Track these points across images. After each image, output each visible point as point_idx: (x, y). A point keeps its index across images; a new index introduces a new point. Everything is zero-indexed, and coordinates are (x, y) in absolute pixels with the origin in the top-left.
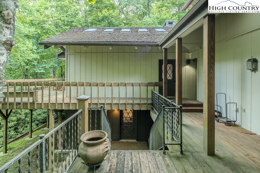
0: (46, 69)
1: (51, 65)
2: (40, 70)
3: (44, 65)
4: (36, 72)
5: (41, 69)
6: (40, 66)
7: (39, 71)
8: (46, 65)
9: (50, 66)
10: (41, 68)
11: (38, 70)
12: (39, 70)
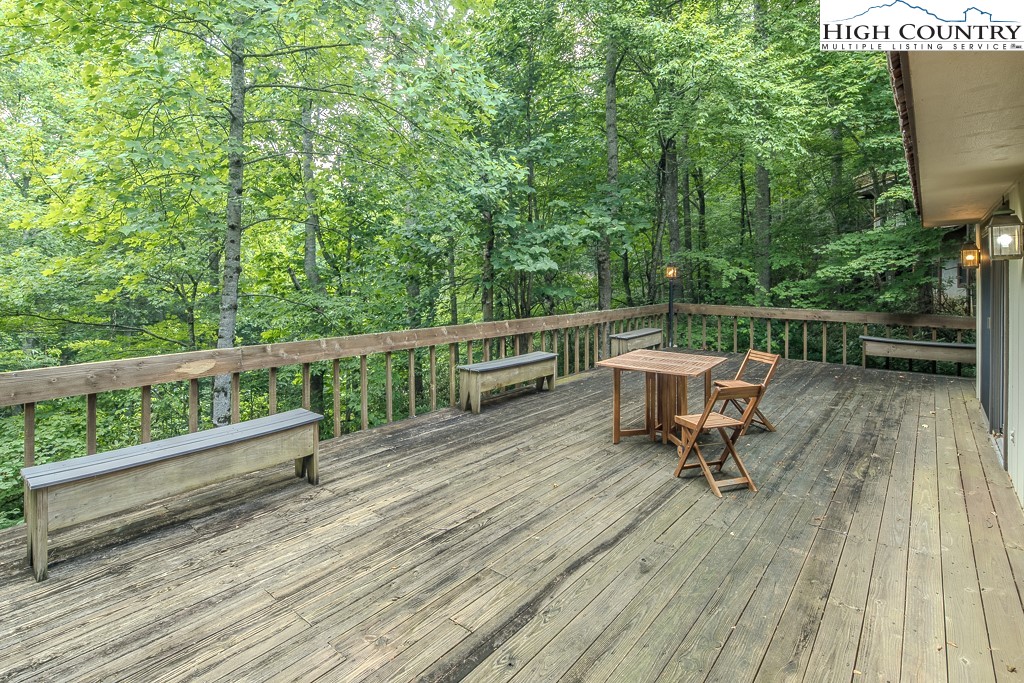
0: (566, 248)
1: (592, 229)
2: (535, 257)
3: (556, 229)
4: (518, 267)
5: (541, 254)
6: (537, 235)
7: (531, 261)
8: (565, 229)
9: (585, 232)
10: (539, 245)
11: (526, 257)
12: (531, 255)
